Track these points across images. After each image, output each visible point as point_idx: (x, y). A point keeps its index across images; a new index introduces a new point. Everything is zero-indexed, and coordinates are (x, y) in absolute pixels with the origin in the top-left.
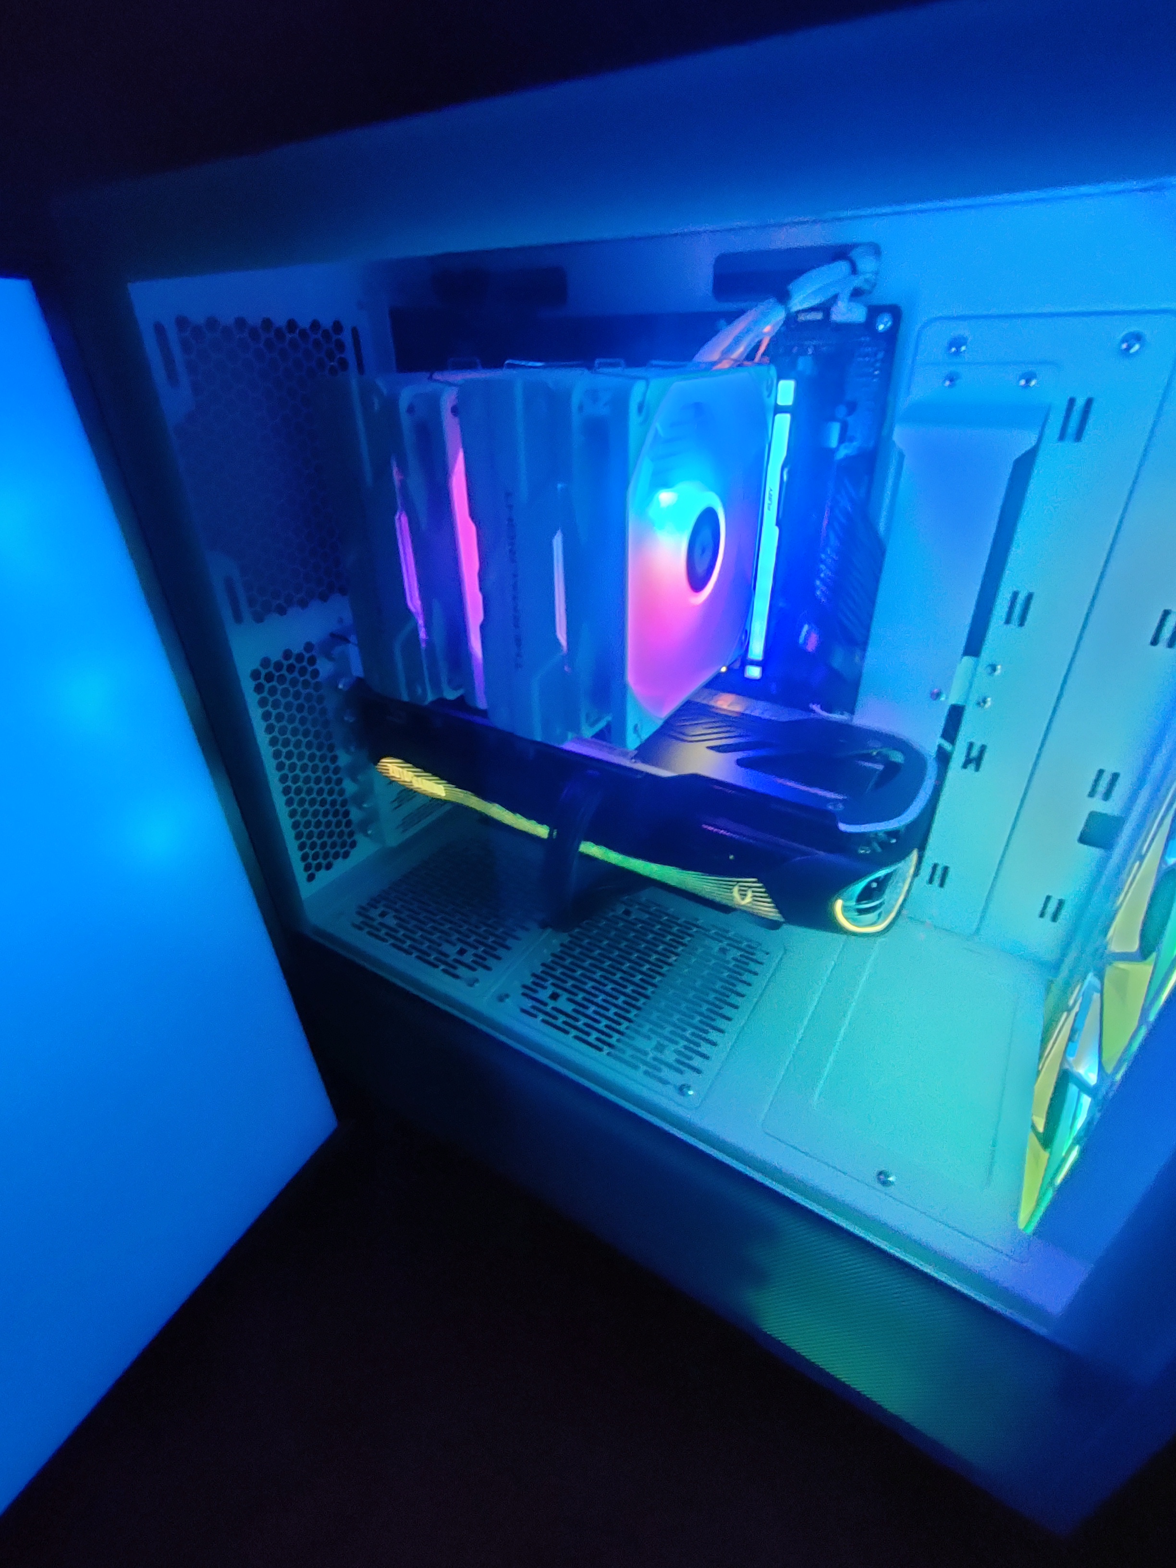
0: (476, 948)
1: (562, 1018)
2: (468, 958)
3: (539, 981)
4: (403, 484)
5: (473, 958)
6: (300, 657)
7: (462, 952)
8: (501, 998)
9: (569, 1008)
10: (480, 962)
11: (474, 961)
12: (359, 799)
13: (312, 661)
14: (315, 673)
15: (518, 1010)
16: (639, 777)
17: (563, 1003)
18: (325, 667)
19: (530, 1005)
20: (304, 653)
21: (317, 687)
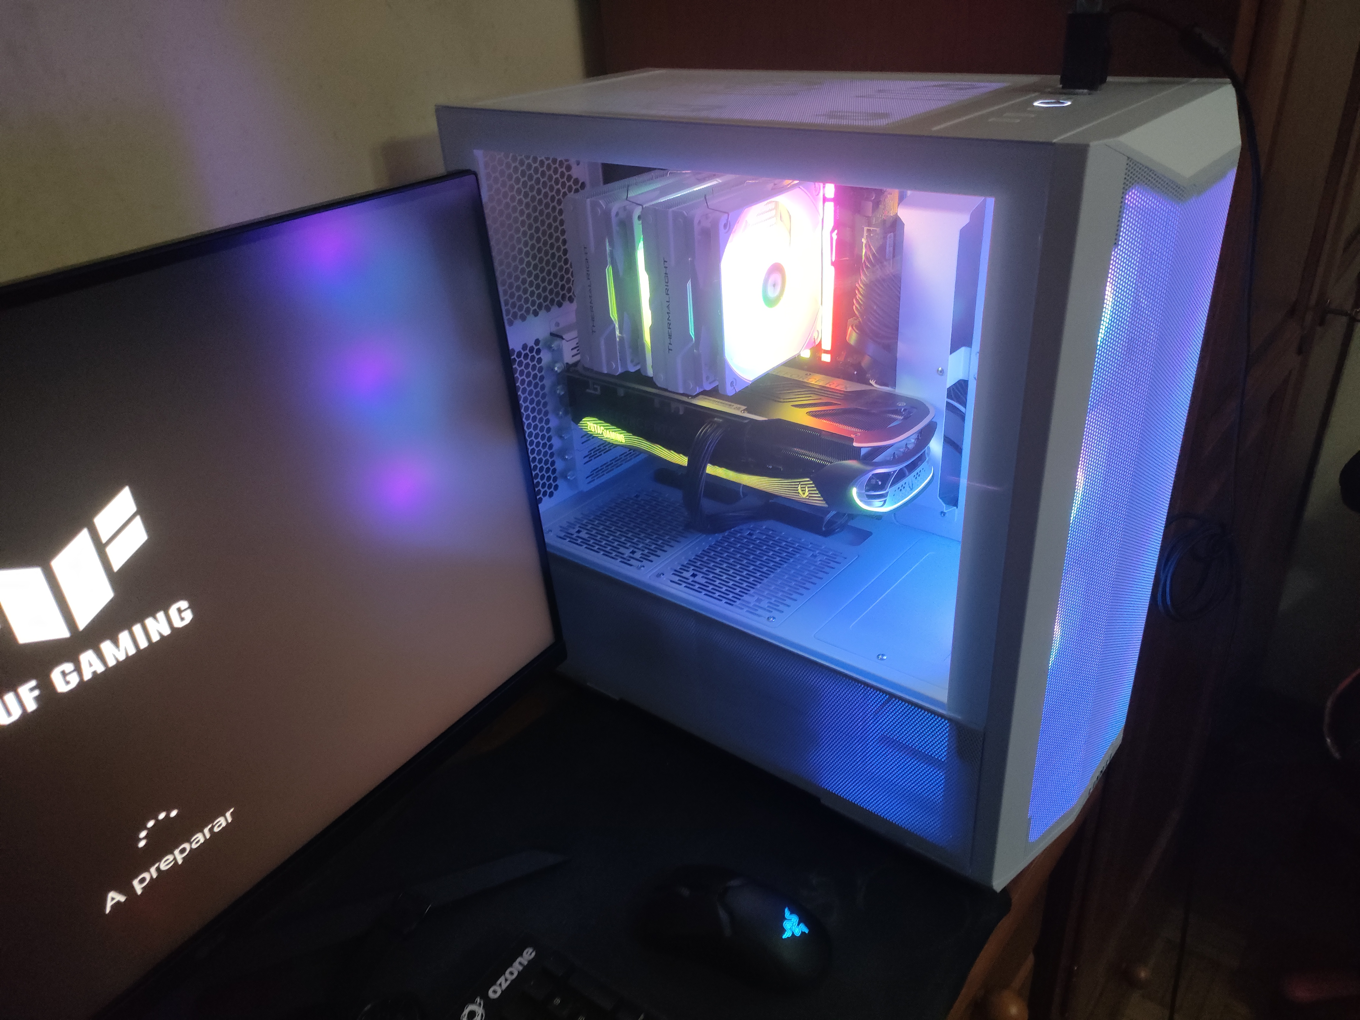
0: (643, 550)
1: (697, 586)
2: (638, 555)
3: (685, 568)
4: (611, 252)
5: (640, 556)
6: (531, 350)
7: (633, 552)
8: (658, 575)
9: (703, 581)
10: (645, 557)
11: (641, 557)
12: (562, 453)
13: (538, 351)
14: (540, 360)
15: (669, 581)
16: (746, 421)
17: (699, 578)
18: (546, 357)
19: (678, 579)
20: (534, 346)
21: (541, 370)
